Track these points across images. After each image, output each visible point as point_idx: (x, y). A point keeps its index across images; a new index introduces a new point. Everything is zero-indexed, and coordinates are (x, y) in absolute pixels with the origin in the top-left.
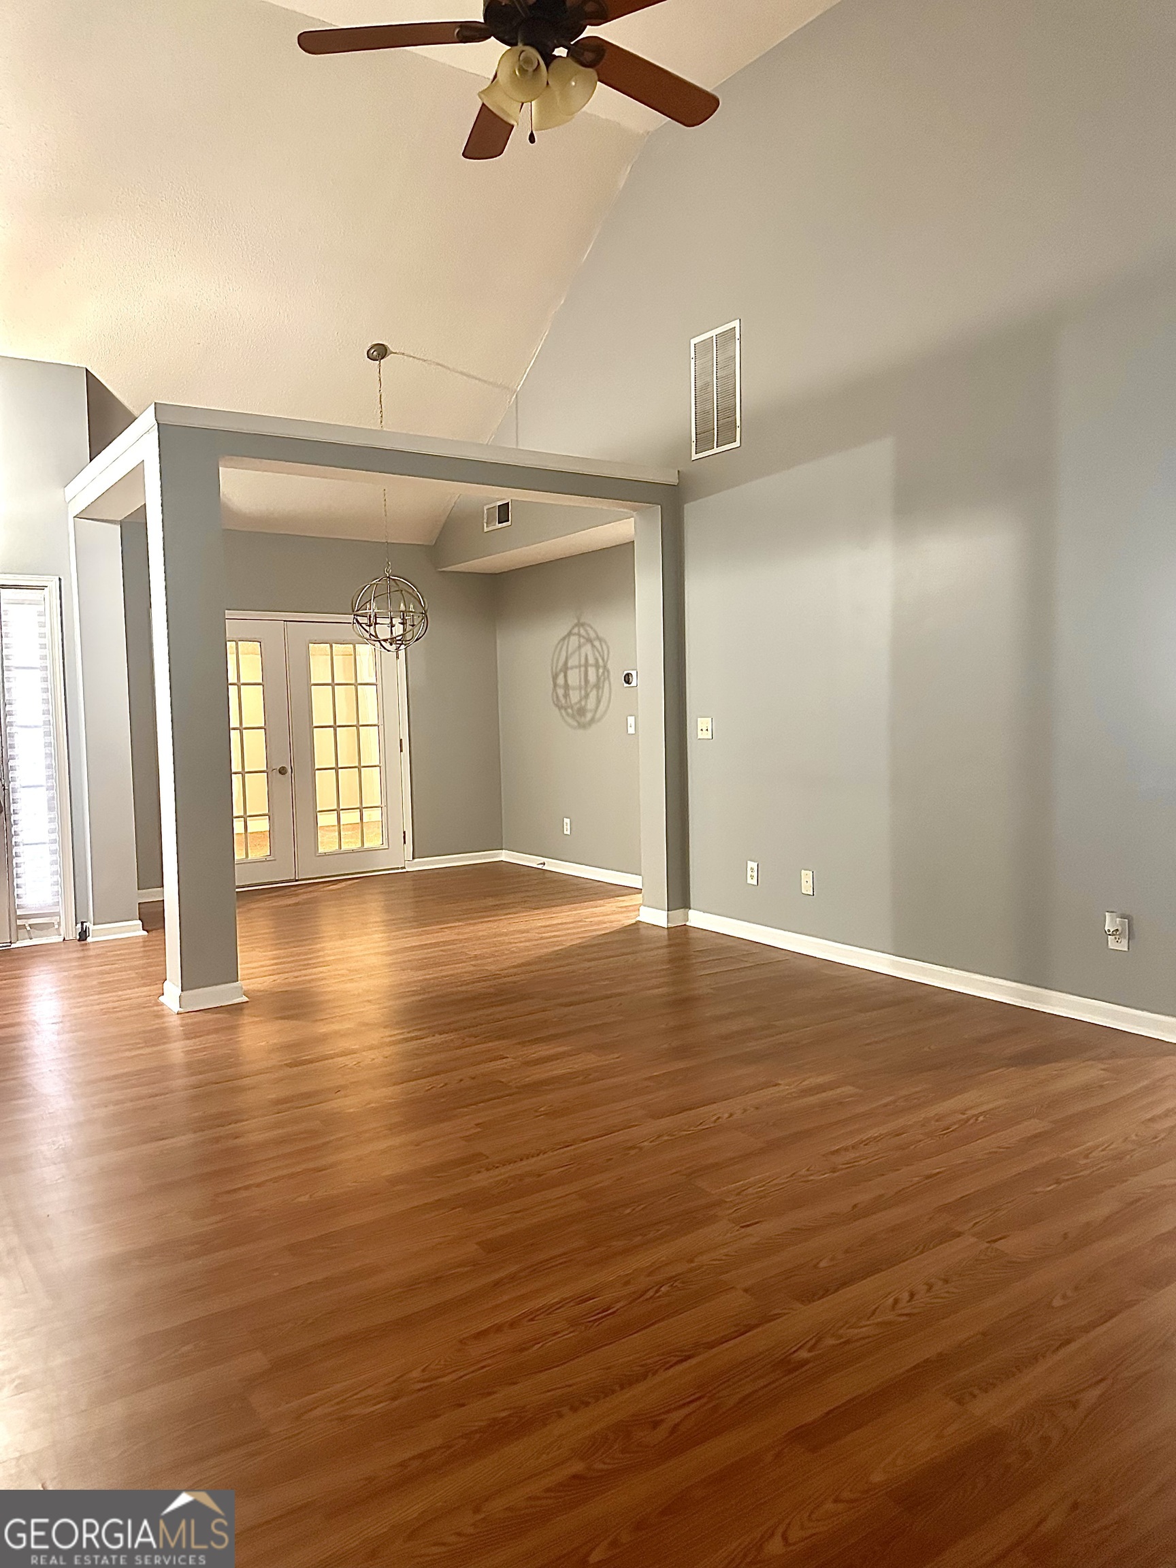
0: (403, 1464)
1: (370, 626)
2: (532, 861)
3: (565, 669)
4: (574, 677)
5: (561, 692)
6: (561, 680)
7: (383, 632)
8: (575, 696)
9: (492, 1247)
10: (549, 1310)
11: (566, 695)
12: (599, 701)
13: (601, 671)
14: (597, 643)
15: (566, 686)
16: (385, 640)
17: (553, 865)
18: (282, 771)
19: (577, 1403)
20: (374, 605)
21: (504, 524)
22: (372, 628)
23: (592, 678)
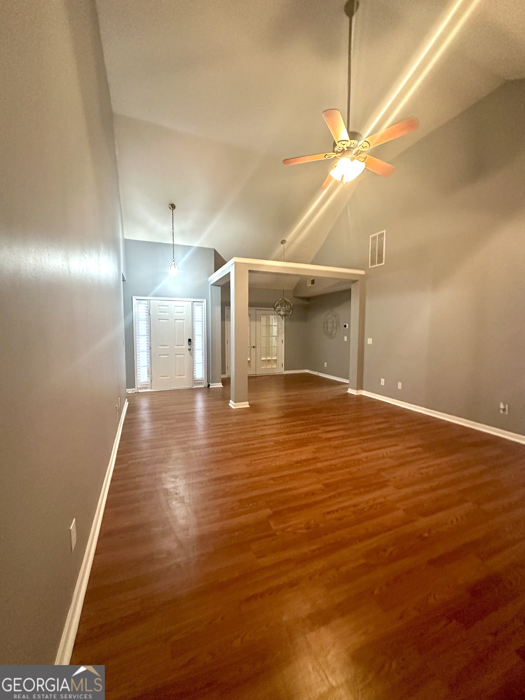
0: (314, 551)
1: (278, 311)
2: (315, 373)
3: (327, 323)
4: (330, 325)
5: (325, 329)
6: (326, 326)
7: (282, 313)
8: (329, 330)
9: (327, 486)
10: (346, 508)
11: (327, 329)
12: (336, 331)
13: (337, 324)
14: (337, 316)
15: (327, 327)
16: (282, 315)
17: (321, 375)
18: (254, 347)
19: (361, 539)
20: (280, 306)
21: (312, 285)
22: (279, 312)
23: (335, 326)
